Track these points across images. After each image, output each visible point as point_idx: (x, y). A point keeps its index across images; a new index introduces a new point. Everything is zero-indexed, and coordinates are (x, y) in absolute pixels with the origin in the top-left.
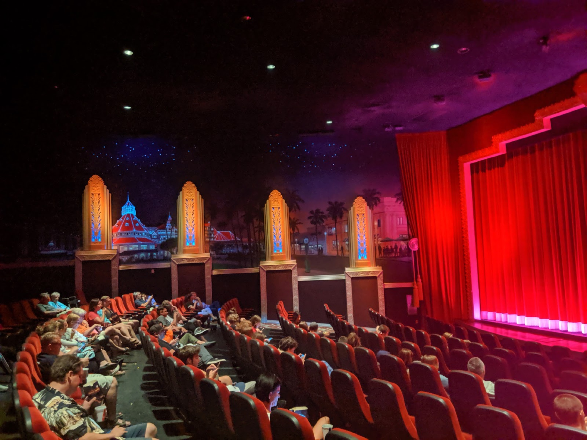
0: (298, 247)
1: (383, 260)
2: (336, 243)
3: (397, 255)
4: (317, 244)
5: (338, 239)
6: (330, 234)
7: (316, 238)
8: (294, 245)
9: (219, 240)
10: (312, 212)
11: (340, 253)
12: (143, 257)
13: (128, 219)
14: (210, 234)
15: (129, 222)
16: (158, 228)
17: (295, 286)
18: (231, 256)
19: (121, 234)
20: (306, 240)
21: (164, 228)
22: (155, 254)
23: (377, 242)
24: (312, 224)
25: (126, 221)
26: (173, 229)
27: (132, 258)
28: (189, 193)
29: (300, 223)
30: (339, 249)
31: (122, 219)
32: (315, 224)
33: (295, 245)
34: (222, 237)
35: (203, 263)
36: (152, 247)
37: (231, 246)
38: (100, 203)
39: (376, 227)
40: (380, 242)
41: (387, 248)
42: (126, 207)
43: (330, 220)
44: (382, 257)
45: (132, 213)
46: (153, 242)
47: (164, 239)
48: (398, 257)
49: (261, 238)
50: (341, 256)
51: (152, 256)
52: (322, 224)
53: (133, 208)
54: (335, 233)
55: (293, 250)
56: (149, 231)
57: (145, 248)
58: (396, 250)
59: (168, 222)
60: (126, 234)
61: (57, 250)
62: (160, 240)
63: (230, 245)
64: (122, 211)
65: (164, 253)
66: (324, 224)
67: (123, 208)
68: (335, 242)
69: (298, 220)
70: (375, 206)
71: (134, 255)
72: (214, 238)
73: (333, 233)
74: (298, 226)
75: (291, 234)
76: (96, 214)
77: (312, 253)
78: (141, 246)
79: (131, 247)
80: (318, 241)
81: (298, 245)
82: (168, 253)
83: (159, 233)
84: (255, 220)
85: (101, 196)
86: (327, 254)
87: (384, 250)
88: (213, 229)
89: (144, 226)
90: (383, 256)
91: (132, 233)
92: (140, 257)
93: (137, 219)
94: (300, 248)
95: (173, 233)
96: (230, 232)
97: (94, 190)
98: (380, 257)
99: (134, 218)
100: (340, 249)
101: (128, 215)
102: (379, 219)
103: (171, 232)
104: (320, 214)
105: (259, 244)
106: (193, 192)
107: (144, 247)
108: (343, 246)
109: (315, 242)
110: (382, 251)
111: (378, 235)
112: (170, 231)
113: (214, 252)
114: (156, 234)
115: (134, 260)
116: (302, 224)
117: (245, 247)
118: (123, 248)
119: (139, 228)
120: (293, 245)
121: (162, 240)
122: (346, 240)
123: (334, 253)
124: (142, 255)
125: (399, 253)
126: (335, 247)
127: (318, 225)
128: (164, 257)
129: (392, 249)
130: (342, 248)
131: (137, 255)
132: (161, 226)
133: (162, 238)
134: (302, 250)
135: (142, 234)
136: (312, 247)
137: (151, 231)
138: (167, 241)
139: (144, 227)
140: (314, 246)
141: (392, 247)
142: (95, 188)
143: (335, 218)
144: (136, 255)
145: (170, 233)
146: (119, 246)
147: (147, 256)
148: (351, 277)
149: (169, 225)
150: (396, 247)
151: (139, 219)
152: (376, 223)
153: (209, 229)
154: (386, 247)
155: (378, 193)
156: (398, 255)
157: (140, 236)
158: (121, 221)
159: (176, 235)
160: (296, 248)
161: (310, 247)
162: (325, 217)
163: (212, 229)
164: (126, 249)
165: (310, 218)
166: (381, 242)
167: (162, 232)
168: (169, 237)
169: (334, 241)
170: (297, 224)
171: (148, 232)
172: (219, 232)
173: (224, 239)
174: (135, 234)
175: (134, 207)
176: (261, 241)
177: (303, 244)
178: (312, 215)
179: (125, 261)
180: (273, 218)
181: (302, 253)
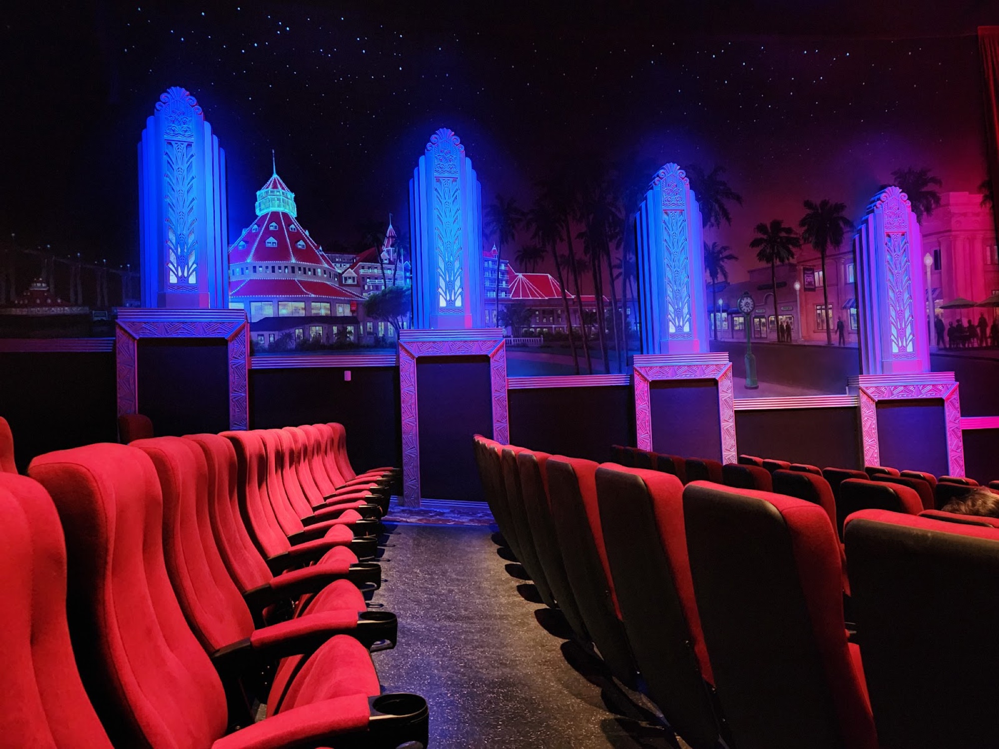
0: (725, 321)
1: (952, 356)
2: (824, 311)
3: (984, 345)
4: (774, 313)
5: (829, 301)
6: (809, 288)
7: (771, 299)
8: (715, 316)
9: (521, 298)
10: (761, 228)
11: (835, 337)
12: (317, 338)
13: (276, 227)
14: (499, 281)
15: (278, 235)
16: (358, 258)
17: (728, 424)
18: (552, 341)
19: (255, 267)
20: (747, 304)
21: (375, 258)
22: (350, 328)
23: (932, 310)
24: (760, 260)
25: (268, 233)
26: (400, 261)
27: (290, 336)
28: (444, 160)
29: (730, 257)
30: (831, 327)
31: (256, 226)
32: (769, 259)
33: (718, 314)
34: (529, 289)
35: (486, 356)
36: (343, 310)
37: (552, 313)
38: (194, 172)
39: (929, 270)
40: (938, 311)
41: (960, 326)
42: (267, 192)
43: (808, 251)
44: (945, 349)
45: (286, 211)
46: (344, 295)
47: (377, 287)
48: (987, 348)
49: (629, 296)
50: (837, 345)
51: (343, 333)
52: (788, 259)
53: (289, 197)
54: (822, 284)
55: (713, 328)
56: (333, 264)
57: (323, 312)
58: (983, 331)
59: (386, 243)
60: (270, 269)
61: (59, 305)
62: (366, 292)
63: (548, 310)
64: (257, 204)
65: (375, 327)
66: (792, 261)
67: (258, 193)
68: (821, 309)
69: (725, 248)
70: (925, 213)
71: (292, 331)
72: (508, 291)
73: (817, 285)
74: (727, 265)
75: (708, 286)
76: (181, 203)
77: (761, 338)
78: (313, 304)
79: (284, 309)
80: (778, 306)
81: (724, 315)
82: (386, 328)
83: (362, 271)
84: (612, 245)
85: (193, 150)
86: (801, 341)
87: (952, 331)
88: (506, 265)
89: (321, 248)
90: (948, 346)
91: (286, 267)
92: (310, 335)
93: (300, 228)
94: (732, 324)
95: (400, 273)
96: (550, 276)
97: (174, 131)
98: (940, 349)
99: (292, 226)
100: (836, 328)
101: (275, 216)
102: (937, 248)
103: (395, 270)
104: (783, 234)
105: (625, 311)
106: (455, 158)
107: (322, 309)
108: (844, 318)
109: (770, 310)
110: (946, 332)
111: (934, 291)
112: (393, 267)
113: (510, 328)
114: (355, 275)
115: (292, 345)
116: (736, 259)
117: (588, 318)
118: (261, 308)
119: (306, 255)
120: (712, 315)
121: (369, 290)
122: (850, 304)
123: (821, 338)
124: (316, 330)
125: (990, 337)
126: (822, 321)
127: (778, 262)
128: (377, 339)
129: (971, 327)
130: (841, 326)
131: (301, 331)
132: (366, 253)
133: (369, 287)
134: (737, 328)
135: (315, 273)
136: (763, 320)
137: (338, 265)
138: (384, 294)
139: (320, 252)
140: (767, 319)
141: (972, 323)
142: (177, 128)
143: (821, 246)
144: (299, 332)
145: (393, 272)
146: (250, 302)
147: (329, 334)
148: (876, 400)
149: (388, 251)
150: (983, 323)
151: (305, 228)
152: (929, 260)
153: (496, 267)
154: (955, 325)
155: (934, 180)
156: (987, 343)
157: (309, 277)
158: (254, 231)
159: (408, 280)
160: (721, 324)
161: (757, 320)
162: (795, 242)
163: (503, 267)
164: (268, 311)
165: (755, 243)
166: (942, 310)
167: (369, 268)
168: (390, 284)
169: (818, 307)
170: (722, 259)
171: (331, 265)
172: (520, 275)
173: (533, 295)
174: (296, 269)
175: (291, 195)
176: (628, 304)
177: (738, 313)
178: (760, 236)
179: (266, 346)
180: (667, 238)
181: (735, 336)
